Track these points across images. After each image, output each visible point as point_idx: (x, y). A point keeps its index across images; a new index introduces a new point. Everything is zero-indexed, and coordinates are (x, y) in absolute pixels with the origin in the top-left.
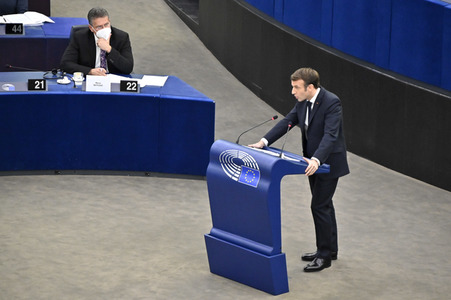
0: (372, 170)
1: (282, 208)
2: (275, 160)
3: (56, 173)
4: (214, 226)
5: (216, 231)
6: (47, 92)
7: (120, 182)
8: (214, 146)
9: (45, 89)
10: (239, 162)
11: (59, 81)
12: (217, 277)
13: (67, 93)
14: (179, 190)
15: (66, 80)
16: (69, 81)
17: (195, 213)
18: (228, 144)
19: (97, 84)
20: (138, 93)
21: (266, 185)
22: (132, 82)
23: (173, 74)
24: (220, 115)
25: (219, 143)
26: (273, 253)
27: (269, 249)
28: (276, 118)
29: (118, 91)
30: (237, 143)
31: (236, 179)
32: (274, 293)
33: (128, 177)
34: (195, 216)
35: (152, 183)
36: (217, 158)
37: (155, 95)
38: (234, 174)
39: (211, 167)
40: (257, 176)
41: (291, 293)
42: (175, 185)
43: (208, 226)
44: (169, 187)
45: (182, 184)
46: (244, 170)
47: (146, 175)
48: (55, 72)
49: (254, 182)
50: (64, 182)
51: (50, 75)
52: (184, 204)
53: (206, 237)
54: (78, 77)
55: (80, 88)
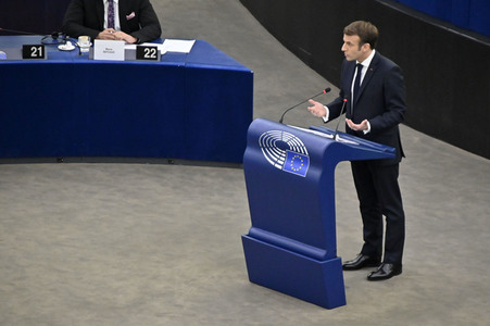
0: (447, 154)
1: (337, 202)
2: (328, 142)
3: (59, 161)
4: (254, 225)
5: (255, 231)
6: (45, 60)
7: (138, 172)
8: (252, 126)
9: (43, 57)
10: (283, 146)
11: (60, 47)
12: (257, 288)
13: (70, 61)
14: (209, 180)
15: (69, 46)
16: (73, 47)
17: (230, 209)
18: (269, 124)
19: (107, 51)
20: (158, 62)
21: (317, 173)
22: (150, 48)
23: (202, 38)
24: (259, 87)
25: (257, 123)
26: (326, 258)
27: (321, 253)
28: (328, 90)
29: (133, 59)
30: (281, 122)
31: (280, 167)
32: (328, 307)
33: (148, 165)
34: (230, 213)
35: (176, 172)
36: (257, 141)
37: (179, 64)
38: (278, 160)
39: (249, 152)
40: (305, 163)
41: (348, 306)
42: (205, 175)
43: (246, 226)
44: (198, 177)
45: (213, 174)
46: (290, 156)
47: (170, 163)
48: (55, 36)
49: (301, 170)
50: (69, 172)
51: (49, 39)
52: (216, 197)
53: (243, 238)
54: (84, 41)
55: (86, 56)
